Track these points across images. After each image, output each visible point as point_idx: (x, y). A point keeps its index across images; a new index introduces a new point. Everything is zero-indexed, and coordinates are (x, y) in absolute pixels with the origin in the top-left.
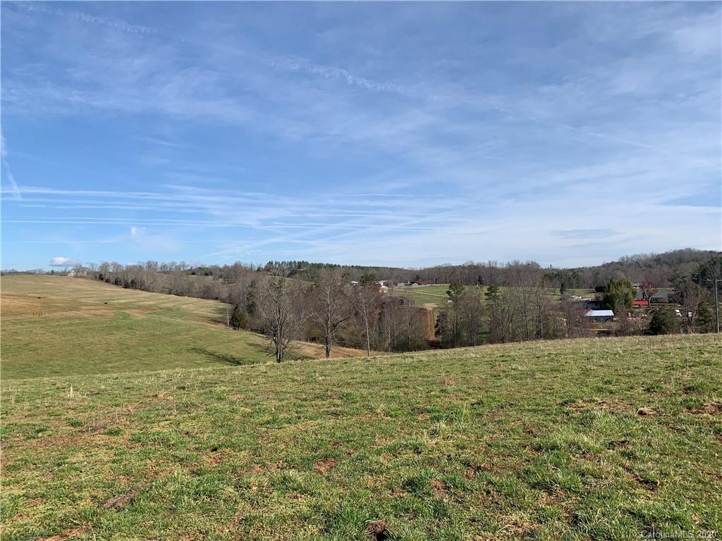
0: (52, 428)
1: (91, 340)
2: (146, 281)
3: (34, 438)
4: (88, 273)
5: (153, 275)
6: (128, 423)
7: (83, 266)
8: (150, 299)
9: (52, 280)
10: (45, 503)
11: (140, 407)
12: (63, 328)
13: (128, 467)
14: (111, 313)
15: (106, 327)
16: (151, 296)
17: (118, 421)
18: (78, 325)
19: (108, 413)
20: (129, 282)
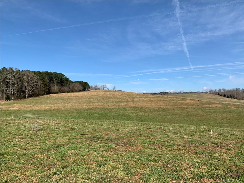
0: (207, 143)
1: (216, 115)
2: (236, 95)
3: (202, 145)
4: (214, 92)
5: (238, 93)
6: (233, 147)
7: (212, 90)
8: (237, 102)
9: (203, 95)
10: (207, 167)
11: (237, 142)
12: (207, 111)
13: (235, 164)
14: (223, 107)
15: (221, 111)
16: (238, 101)
17: (229, 146)
18: (211, 110)
19: (225, 142)
20: (229, 95)
